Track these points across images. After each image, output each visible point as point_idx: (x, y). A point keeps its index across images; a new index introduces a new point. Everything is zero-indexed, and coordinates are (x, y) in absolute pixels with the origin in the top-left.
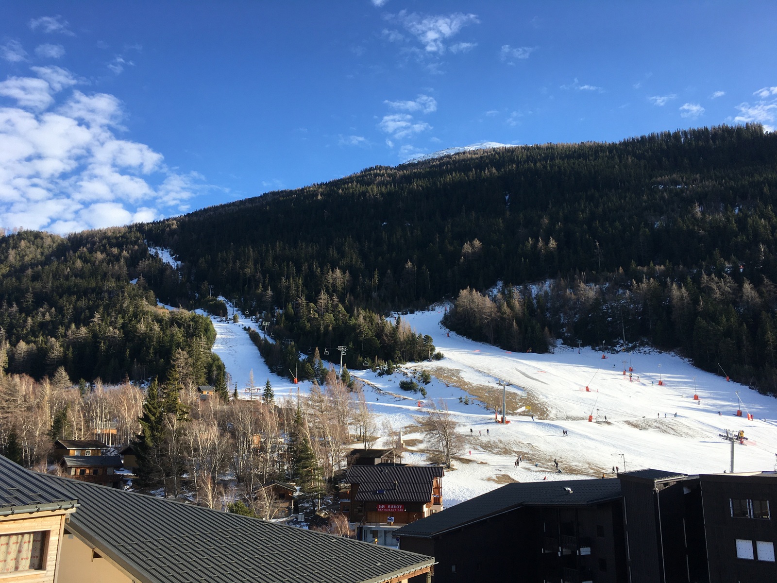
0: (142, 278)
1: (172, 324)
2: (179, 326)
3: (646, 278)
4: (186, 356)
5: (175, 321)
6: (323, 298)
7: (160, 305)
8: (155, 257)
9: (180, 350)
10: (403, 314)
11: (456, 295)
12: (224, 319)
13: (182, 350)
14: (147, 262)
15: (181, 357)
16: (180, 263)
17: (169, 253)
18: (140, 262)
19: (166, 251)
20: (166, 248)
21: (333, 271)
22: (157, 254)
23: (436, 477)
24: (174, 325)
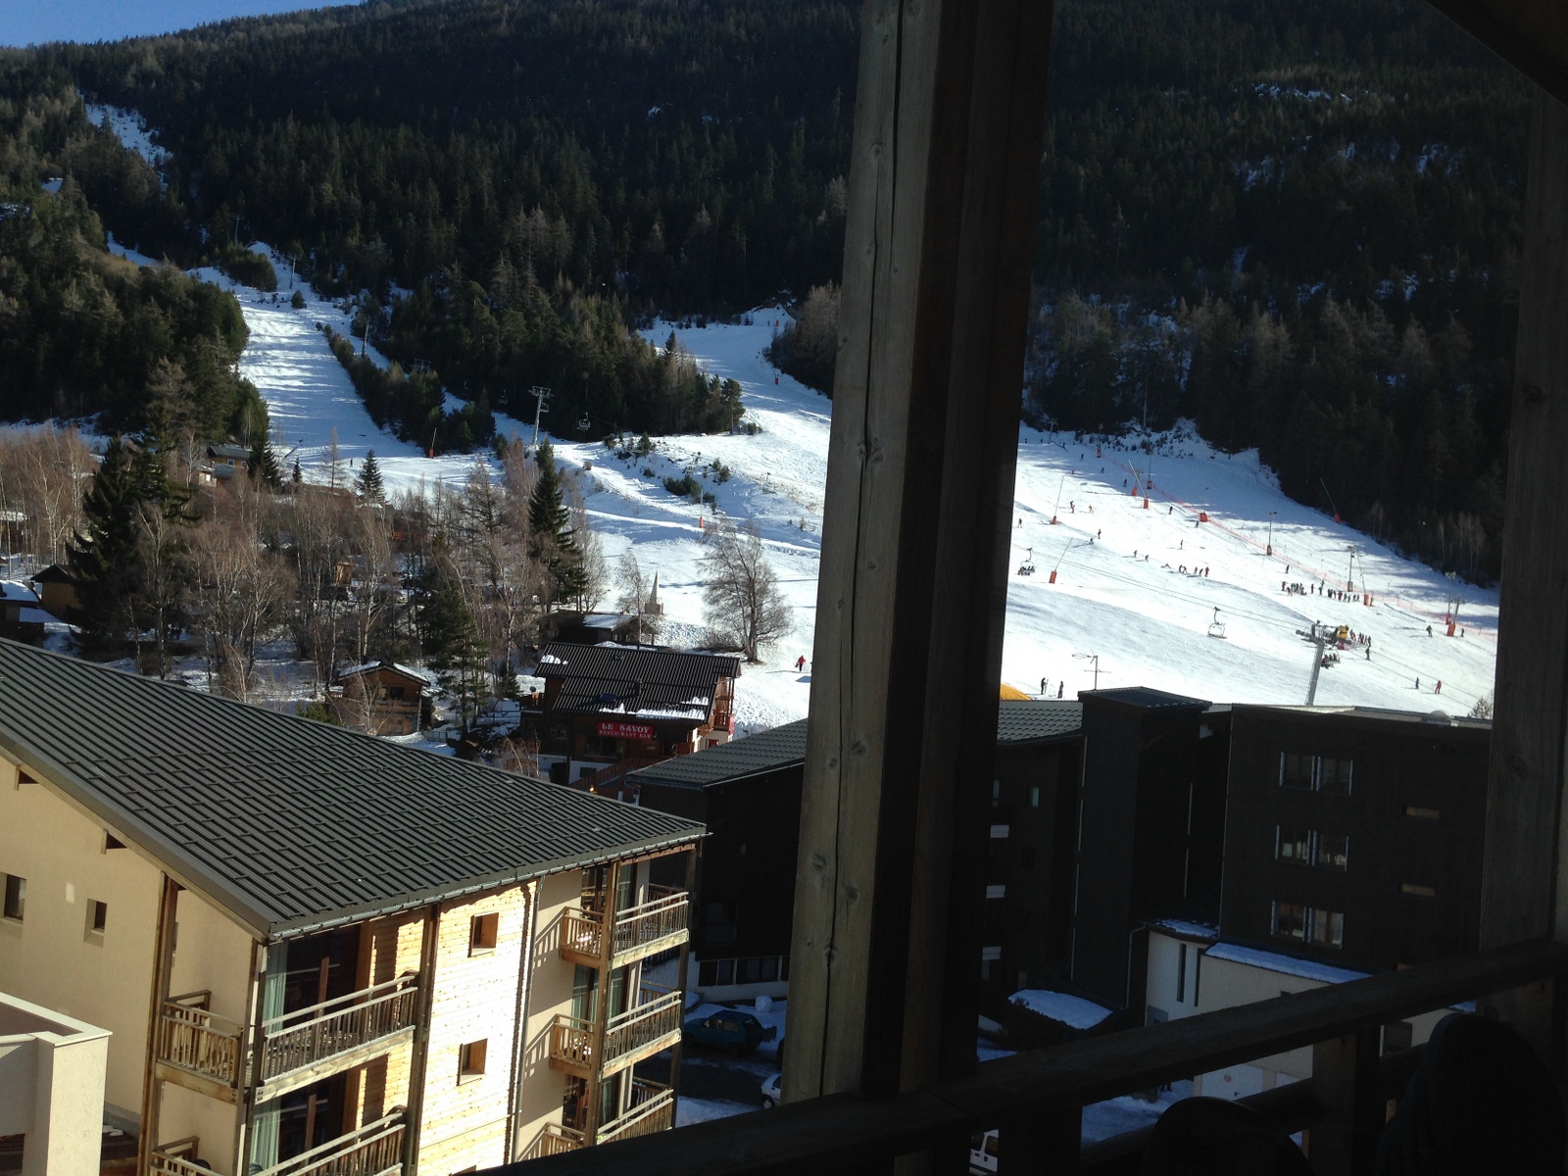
0: (71, 180)
1: (145, 300)
2: (164, 303)
3: (1210, 295)
4: (181, 375)
5: (151, 289)
6: (504, 272)
7: (116, 249)
8: (104, 133)
9: (167, 361)
10: (681, 327)
11: (802, 297)
12: (268, 296)
13: (170, 361)
14: (84, 143)
15: (170, 378)
16: (161, 151)
17: (135, 125)
18: (68, 139)
19: (129, 118)
20: (129, 112)
21: (528, 214)
22: (106, 124)
23: (724, 675)
24: (150, 301)
